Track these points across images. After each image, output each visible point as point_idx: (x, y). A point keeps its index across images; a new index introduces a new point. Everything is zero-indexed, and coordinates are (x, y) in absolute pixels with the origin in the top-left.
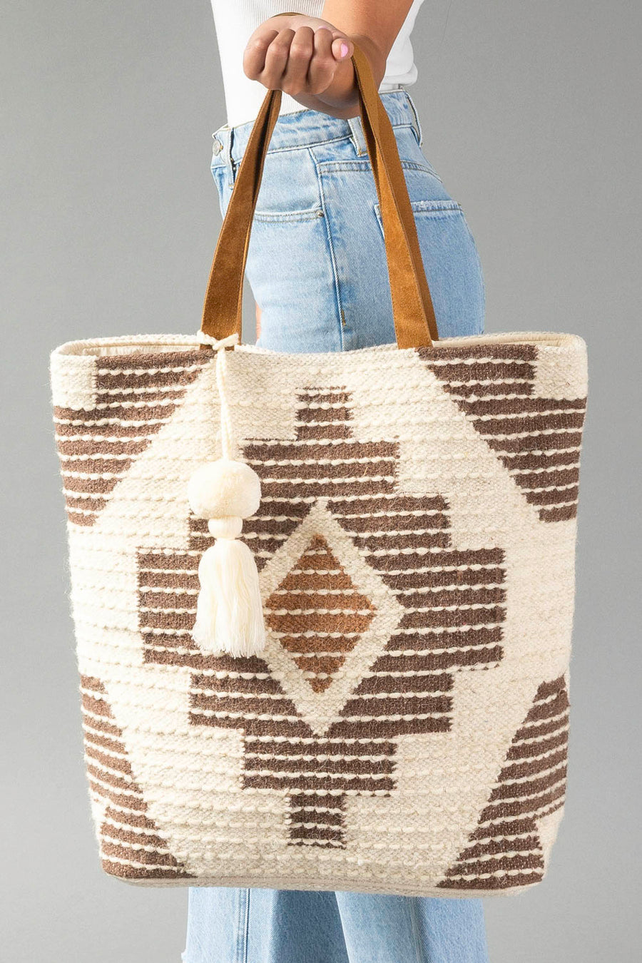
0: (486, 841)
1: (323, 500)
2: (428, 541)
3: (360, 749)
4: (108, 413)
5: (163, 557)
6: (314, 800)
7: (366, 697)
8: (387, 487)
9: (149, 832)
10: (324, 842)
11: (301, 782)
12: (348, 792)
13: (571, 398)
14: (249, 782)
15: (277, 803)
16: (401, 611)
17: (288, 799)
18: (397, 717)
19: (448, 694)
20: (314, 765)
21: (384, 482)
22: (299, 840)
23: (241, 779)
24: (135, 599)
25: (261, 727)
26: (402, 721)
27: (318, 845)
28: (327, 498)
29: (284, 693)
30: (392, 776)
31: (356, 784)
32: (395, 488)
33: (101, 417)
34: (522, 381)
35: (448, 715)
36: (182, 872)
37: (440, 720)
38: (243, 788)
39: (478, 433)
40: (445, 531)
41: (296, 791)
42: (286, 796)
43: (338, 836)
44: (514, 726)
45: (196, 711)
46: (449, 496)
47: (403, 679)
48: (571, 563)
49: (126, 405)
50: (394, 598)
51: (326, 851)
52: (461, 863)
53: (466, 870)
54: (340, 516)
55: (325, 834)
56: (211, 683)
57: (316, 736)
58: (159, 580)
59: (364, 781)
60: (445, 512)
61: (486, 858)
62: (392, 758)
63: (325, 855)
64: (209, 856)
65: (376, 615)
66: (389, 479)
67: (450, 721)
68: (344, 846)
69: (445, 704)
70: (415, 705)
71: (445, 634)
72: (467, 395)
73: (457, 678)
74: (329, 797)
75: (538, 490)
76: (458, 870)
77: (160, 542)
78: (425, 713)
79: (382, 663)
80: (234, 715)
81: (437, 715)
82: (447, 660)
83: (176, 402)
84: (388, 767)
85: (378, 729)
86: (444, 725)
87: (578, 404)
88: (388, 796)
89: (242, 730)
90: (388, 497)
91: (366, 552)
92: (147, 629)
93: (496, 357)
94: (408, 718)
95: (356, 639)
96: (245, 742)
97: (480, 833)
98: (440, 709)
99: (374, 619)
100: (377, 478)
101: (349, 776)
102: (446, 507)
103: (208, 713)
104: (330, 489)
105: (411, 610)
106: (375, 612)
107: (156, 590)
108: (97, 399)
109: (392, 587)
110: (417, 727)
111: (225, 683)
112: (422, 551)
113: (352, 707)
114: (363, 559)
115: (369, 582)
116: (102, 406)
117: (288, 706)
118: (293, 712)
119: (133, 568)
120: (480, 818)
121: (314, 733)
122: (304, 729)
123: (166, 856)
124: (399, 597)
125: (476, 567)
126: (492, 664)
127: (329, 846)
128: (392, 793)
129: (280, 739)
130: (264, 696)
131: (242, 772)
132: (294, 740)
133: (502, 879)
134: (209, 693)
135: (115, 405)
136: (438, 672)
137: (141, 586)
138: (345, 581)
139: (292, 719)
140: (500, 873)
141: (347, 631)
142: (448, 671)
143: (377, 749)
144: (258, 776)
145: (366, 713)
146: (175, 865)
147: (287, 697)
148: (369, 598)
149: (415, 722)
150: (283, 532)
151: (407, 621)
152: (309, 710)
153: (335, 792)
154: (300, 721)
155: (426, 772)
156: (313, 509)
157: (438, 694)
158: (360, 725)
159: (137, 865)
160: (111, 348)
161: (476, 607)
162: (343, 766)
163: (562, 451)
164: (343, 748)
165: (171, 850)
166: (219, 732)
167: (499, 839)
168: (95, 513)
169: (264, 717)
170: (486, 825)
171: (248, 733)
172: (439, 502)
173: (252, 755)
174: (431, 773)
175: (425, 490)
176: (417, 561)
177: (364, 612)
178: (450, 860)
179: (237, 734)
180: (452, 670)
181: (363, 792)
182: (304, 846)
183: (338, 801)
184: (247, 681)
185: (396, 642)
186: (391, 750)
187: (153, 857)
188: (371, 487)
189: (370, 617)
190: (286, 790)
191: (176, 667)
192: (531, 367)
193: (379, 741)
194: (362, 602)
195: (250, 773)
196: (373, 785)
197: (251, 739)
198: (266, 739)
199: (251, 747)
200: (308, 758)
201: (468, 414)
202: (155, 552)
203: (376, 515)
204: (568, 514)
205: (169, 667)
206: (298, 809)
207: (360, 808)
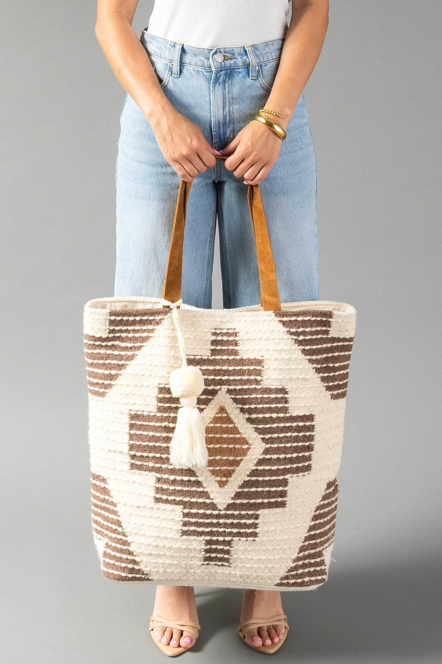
0: (300, 563)
1: (225, 388)
2: (277, 410)
3: (241, 517)
4: (114, 339)
5: (143, 416)
6: (217, 542)
7: (246, 490)
8: (257, 382)
9: (130, 557)
10: (220, 563)
11: (211, 533)
12: (234, 539)
13: (347, 337)
14: (184, 533)
15: (198, 544)
16: (264, 446)
17: (204, 542)
18: (260, 501)
19: (285, 489)
20: (218, 525)
21: (256, 380)
22: (207, 562)
23: (180, 531)
24: (127, 437)
25: (191, 505)
26: (263, 502)
27: (217, 565)
28: (227, 387)
29: (204, 488)
30: (256, 530)
31: (239, 534)
32: (261, 383)
33: (110, 341)
34: (324, 328)
35: (285, 499)
36: (146, 578)
37: (281, 502)
38: (181, 536)
39: (303, 355)
40: (286, 405)
41: (208, 538)
42: (203, 540)
43: (227, 560)
44: (315, 504)
45: (158, 496)
46: (288, 387)
47: (264, 481)
48: (342, 420)
49: (124, 335)
50: (260, 439)
51: (221, 568)
52: (288, 574)
53: (290, 577)
54: (233, 397)
55: (221, 559)
56: (166, 481)
57: (220, 510)
58: (140, 427)
59: (242, 533)
60: (286, 396)
61: (300, 571)
62: (257, 521)
63: (220, 570)
64: (161, 570)
65: (251, 448)
66: (258, 378)
67: (286, 503)
68: (230, 565)
69: (283, 494)
70: (269, 494)
71: (285, 458)
72: (298, 336)
73: (290, 480)
74: (224, 541)
75: (331, 384)
76: (286, 578)
77: (141, 408)
78: (274, 498)
79: (254, 473)
80: (178, 499)
81: (280, 500)
82: (285, 472)
83: (150, 335)
84: (255, 526)
85: (250, 506)
86: (283, 505)
87: (351, 340)
88: (254, 540)
89: (182, 506)
90: (258, 387)
91: (247, 416)
92: (133, 453)
93: (313, 316)
94: (266, 501)
95: (241, 460)
96: (184, 513)
97: (298, 559)
98: (281, 496)
99: (250, 450)
100: (252, 377)
101: (235, 531)
102: (286, 393)
103: (164, 497)
104: (228, 382)
105: (269, 446)
106: (251, 446)
107: (139, 432)
108: (109, 332)
109: (260, 434)
110: (270, 506)
111: (174, 482)
112: (274, 415)
113: (238, 495)
114: (245, 419)
115: (247, 431)
116: (111, 335)
117: (205, 495)
118: (208, 498)
119: (127, 420)
120: (298, 551)
121: (219, 508)
122: (213, 506)
123: (139, 570)
124: (263, 439)
125: (301, 424)
126: (306, 473)
127: (222, 565)
128: (256, 539)
129: (201, 511)
130: (194, 489)
131: (181, 528)
132: (208, 512)
133: (308, 582)
134: (165, 487)
135: (118, 335)
136: (281, 478)
137: (130, 430)
138: (235, 430)
139: (208, 501)
140: (307, 579)
141: (237, 456)
142: (286, 477)
143: (250, 517)
144: (189, 530)
145: (245, 499)
146: (143, 574)
147: (206, 490)
148: (247, 439)
149: (269, 503)
150: (204, 404)
151: (267, 451)
152: (216, 497)
153: (228, 539)
154: (212, 502)
155: (273, 528)
156: (219, 392)
157: (281, 488)
158: (242, 504)
159: (123, 574)
160: (112, 304)
161: (300, 444)
162: (232, 525)
163: (342, 364)
164: (233, 516)
165: (142, 567)
166: (169, 507)
167: (306, 561)
168: (106, 391)
169: (193, 500)
170: (301, 555)
171: (185, 508)
172: (283, 391)
173: (186, 519)
174: (276, 529)
175: (277, 384)
176: (272, 420)
177: (245, 447)
178: (283, 572)
179: (179, 508)
180: (288, 476)
181: (242, 539)
182: (209, 565)
183: (229, 543)
184: (185, 481)
185: (261, 462)
186: (257, 517)
187: (132, 571)
188: (249, 382)
189: (248, 449)
190: (203, 537)
191: (147, 472)
192: (330, 322)
193: (251, 512)
194: (244, 441)
195: (185, 528)
196: (247, 535)
197: (186, 511)
198: (194, 511)
199: (186, 515)
200: (215, 521)
201: (299, 345)
202: (138, 413)
203: (251, 396)
204: (343, 395)
205: (144, 472)
206: (208, 547)
207: (240, 546)
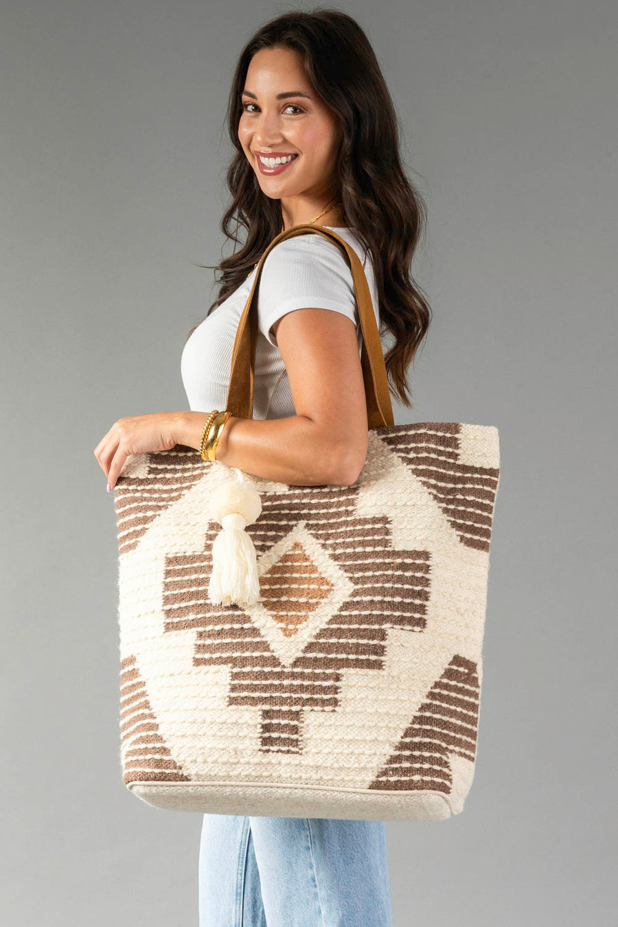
0: (407, 753)
1: (303, 523)
2: (375, 543)
3: (316, 677)
4: (154, 481)
5: (185, 558)
6: (280, 714)
7: (322, 641)
8: (348, 513)
9: (158, 745)
10: (285, 749)
11: (270, 700)
12: (304, 708)
13: (487, 468)
14: (233, 701)
15: (252, 716)
16: (351, 587)
17: (260, 713)
18: (343, 656)
19: (383, 643)
20: (280, 688)
21: (347, 511)
22: (267, 748)
23: (228, 699)
24: (162, 587)
25: (244, 661)
26: (347, 659)
27: (282, 751)
28: (306, 521)
29: (263, 636)
30: (338, 696)
31: (311, 702)
32: (354, 513)
33: (150, 483)
34: (450, 450)
35: (382, 658)
36: (180, 774)
37: (375, 661)
38: (228, 706)
39: (415, 476)
40: (386, 537)
41: (267, 707)
42: (259, 710)
43: (295, 743)
44: (433, 677)
45: (199, 656)
46: (391, 515)
47: (350, 630)
50: (348, 579)
51: (287, 756)
52: (387, 766)
53: (391, 773)
54: (314, 532)
55: (285, 742)
56: (210, 635)
57: (284, 667)
58: (180, 572)
59: (316, 700)
60: (387, 526)
61: (406, 765)
62: (338, 684)
63: (285, 759)
64: (200, 759)
65: (333, 590)
66: (350, 509)
67: (383, 663)
68: (300, 752)
69: (380, 651)
70: (357, 648)
71: (382, 602)
72: (408, 453)
73: (389, 632)
74: (290, 712)
75: (460, 521)
76: (385, 773)
77: (183, 549)
78: (365, 655)
79: (335, 619)
80: (225, 655)
81: (373, 658)
82: (382, 619)
83: (205, 471)
84: (335, 690)
85: (328, 663)
86: (378, 665)
87: (493, 473)
88: (334, 711)
89: (230, 665)
90: (349, 519)
91: (330, 551)
92: (168, 607)
93: (431, 429)
94: (352, 657)
95: (317, 603)
96: (232, 673)
97: (403, 746)
98: (376, 653)
99: (332, 592)
100: (343, 509)
101: (305, 696)
102: (389, 522)
103: (207, 656)
104: (308, 517)
105: (359, 586)
106: (333, 588)
107: (176, 579)
108: (149, 471)
109: (346, 571)
110: (358, 664)
111: (220, 633)
112: (369, 549)
113: (310, 647)
114: (328, 556)
115: (330, 569)
116: (151, 476)
117: (265, 646)
118: (267, 648)
119: (161, 566)
120: (403, 735)
121: (282, 664)
122: (275, 661)
123: (169, 762)
124: (351, 578)
125: (409, 561)
126: (417, 629)
127: (288, 752)
128: (336, 709)
129: (257, 669)
130: (248, 640)
131: (228, 694)
132: (267, 669)
133: (418, 781)
134: (208, 642)
135: (161, 475)
136: (376, 627)
137: (166, 579)
138: (313, 569)
139: (266, 654)
140: (416, 778)
141: (311, 598)
142: (383, 627)
143: (326, 677)
144: (240, 696)
145: (321, 651)
146: (175, 768)
147: (264, 639)
148: (329, 579)
149: (357, 660)
150: (272, 540)
151: (355, 593)
152: (279, 648)
153: (295, 708)
154: (272, 656)
155: (362, 695)
156: (295, 528)
157: (375, 642)
158: (316, 659)
159: (148, 770)
161: (407, 586)
162: (302, 688)
164: (302, 676)
165: (173, 756)
166: (213, 668)
167: (417, 753)
168: (138, 539)
169: (247, 654)
170: (408, 740)
171: (235, 666)
172: (385, 520)
173: (236, 682)
174: (367, 697)
175: (375, 512)
176: (366, 555)
177: (325, 587)
178: (379, 762)
179: (226, 669)
180: (386, 626)
181: (316, 708)
182: (270, 753)
183: (296, 715)
184: (237, 630)
185: (346, 606)
186: (337, 678)
187: (159, 763)
188: (337, 514)
189: (328, 591)
190: (259, 707)
191: (186, 630)
192: (456, 439)
193: (328, 671)
194: (323, 581)
195: (233, 695)
196: (324, 703)
197: (236, 670)
198: (247, 669)
199: (235, 676)
200: (276, 682)
201: (408, 464)
202: (179, 555)
203: (339, 530)
204: (482, 545)
205: (182, 631)
206: (267, 721)
207: (313, 720)
